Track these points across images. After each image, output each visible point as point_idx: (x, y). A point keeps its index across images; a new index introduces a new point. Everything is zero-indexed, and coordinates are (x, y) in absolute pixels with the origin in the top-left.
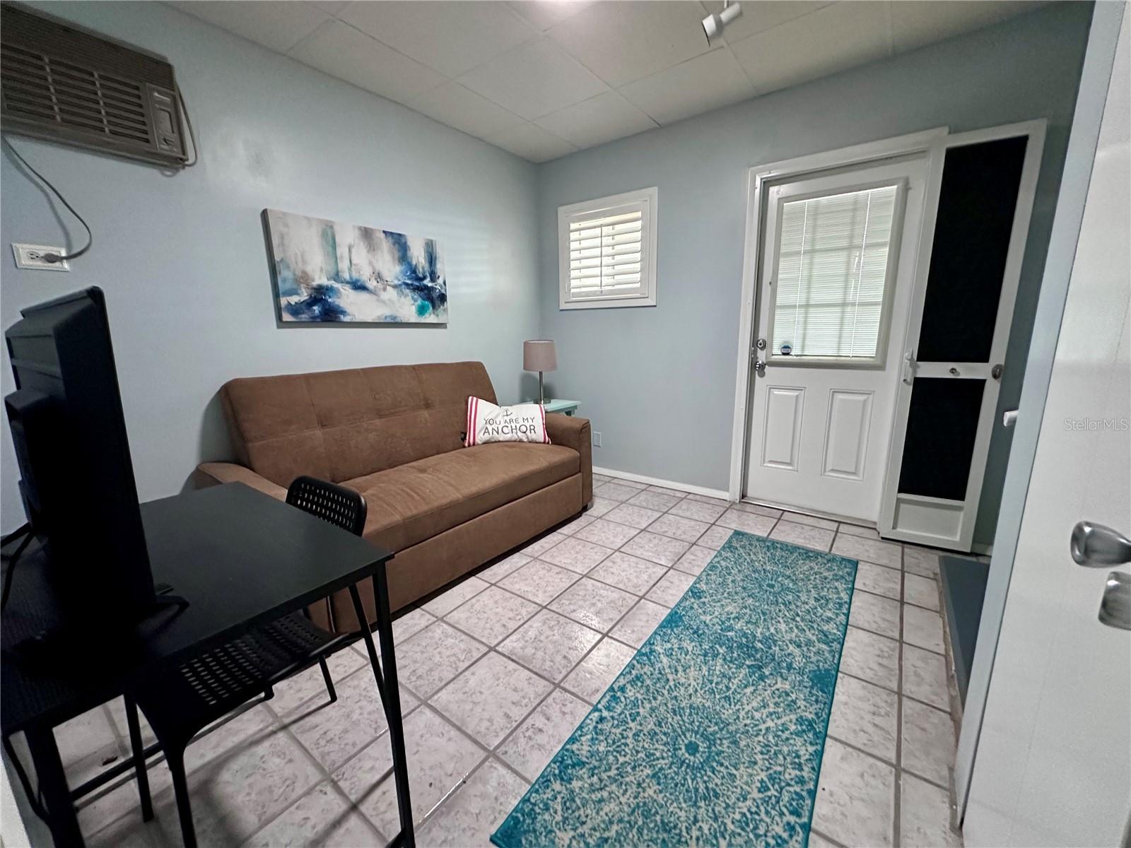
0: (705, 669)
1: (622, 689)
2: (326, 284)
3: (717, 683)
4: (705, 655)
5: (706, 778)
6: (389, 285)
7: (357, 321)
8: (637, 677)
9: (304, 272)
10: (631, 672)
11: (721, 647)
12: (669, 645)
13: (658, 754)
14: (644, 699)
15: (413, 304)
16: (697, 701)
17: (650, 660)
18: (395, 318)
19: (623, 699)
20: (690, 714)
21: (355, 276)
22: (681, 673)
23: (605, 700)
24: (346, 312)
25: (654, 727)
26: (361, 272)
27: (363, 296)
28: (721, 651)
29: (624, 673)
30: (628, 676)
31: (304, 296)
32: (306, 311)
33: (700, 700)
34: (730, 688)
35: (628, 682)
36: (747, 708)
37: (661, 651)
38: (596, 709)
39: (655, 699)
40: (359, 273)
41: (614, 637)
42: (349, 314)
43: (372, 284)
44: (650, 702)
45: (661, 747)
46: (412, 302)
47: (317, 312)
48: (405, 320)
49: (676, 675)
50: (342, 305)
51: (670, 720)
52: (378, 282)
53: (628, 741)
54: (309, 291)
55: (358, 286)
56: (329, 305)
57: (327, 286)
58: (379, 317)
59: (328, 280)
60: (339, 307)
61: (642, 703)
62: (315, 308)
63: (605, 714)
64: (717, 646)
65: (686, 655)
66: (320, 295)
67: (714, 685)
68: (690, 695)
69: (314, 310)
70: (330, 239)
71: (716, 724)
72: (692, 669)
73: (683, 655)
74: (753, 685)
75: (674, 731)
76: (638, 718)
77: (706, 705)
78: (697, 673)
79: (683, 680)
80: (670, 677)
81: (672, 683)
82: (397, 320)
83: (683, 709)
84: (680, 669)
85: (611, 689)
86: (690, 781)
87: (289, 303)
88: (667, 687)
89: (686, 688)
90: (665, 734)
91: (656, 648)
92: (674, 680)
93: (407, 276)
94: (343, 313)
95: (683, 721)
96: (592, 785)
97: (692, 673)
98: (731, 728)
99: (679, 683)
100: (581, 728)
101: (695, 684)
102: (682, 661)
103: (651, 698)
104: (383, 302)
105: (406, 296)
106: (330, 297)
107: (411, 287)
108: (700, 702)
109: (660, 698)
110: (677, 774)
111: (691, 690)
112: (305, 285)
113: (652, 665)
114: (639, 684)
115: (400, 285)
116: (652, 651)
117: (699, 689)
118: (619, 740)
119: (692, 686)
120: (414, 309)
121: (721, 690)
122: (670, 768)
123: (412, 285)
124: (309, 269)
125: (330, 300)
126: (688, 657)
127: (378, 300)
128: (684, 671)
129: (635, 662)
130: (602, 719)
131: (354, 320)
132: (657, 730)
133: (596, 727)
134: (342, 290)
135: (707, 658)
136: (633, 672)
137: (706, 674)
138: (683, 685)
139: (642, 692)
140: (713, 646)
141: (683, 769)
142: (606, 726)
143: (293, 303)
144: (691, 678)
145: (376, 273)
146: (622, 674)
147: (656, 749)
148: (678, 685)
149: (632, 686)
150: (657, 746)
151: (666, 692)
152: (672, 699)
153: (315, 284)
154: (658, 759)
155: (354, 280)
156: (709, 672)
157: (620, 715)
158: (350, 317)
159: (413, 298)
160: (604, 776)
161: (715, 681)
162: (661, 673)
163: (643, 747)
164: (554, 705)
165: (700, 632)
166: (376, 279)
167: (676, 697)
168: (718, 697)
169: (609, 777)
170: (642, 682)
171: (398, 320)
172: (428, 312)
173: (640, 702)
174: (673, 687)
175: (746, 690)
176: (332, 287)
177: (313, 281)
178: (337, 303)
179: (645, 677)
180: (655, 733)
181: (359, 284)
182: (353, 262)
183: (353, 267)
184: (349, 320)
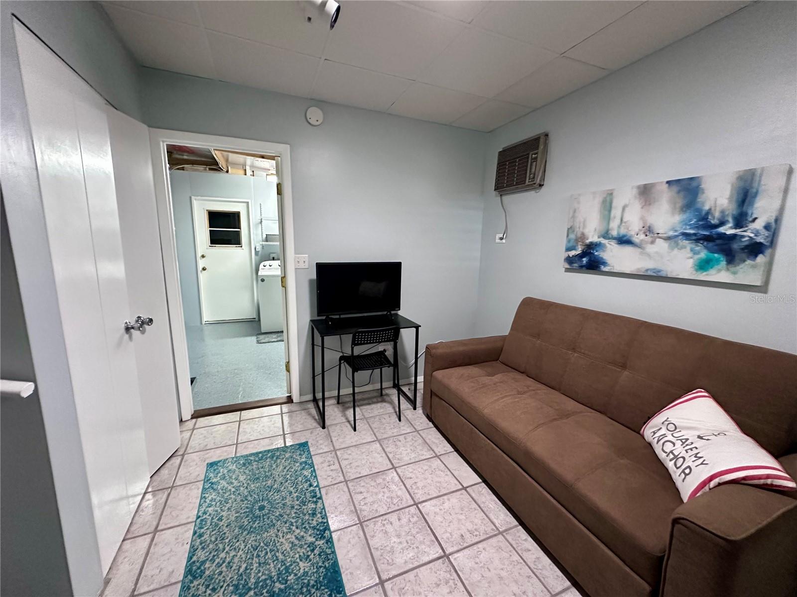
0: (281, 557)
1: (316, 502)
2: (596, 241)
3: (267, 553)
4: (287, 569)
5: (249, 502)
6: (660, 238)
7: (615, 271)
8: (315, 514)
9: (583, 234)
10: (321, 514)
11: (280, 589)
12: (317, 552)
13: (275, 494)
14: (301, 508)
15: (691, 258)
16: (272, 532)
17: (318, 530)
18: (659, 271)
19: (310, 499)
20: (272, 521)
21: (623, 231)
22: (293, 539)
23: (318, 493)
24: (607, 263)
25: (286, 501)
26: (630, 229)
27: (628, 249)
28: (277, 584)
29: (323, 511)
30: (319, 511)
31: (579, 251)
32: (577, 261)
33: (272, 533)
34: (256, 557)
35: (316, 507)
36: (241, 552)
37: (317, 543)
38: (317, 486)
39: (296, 513)
40: (628, 229)
41: (355, 526)
42: (609, 265)
43: (638, 238)
44: (296, 509)
45: (276, 498)
46: (690, 255)
47: (584, 262)
48: (674, 275)
49: (295, 536)
50: (604, 258)
51: (280, 510)
52: (646, 236)
53: (292, 488)
54: (583, 247)
55: (624, 241)
56: (595, 258)
57: (596, 243)
58: (638, 270)
59: (599, 238)
60: (602, 258)
61: (300, 506)
62: (584, 259)
63: (312, 488)
64: (282, 587)
65: (300, 556)
66: (590, 250)
67: (268, 550)
68: (278, 531)
69: (583, 261)
70: (608, 204)
71: (255, 528)
72: (288, 549)
73: (302, 554)
74: (241, 575)
75: (275, 508)
76: (295, 499)
77: (266, 533)
78: (284, 549)
79: (289, 536)
80: (298, 531)
81: (294, 528)
82: (660, 274)
83: (278, 521)
84: (297, 542)
85: (320, 498)
86: (255, 496)
87: (569, 256)
88: (294, 524)
89: (284, 533)
90: (278, 503)
91: (322, 542)
92: (294, 531)
93: (690, 225)
94: (604, 263)
95: (273, 515)
96: (292, 468)
97: (287, 546)
98: (246, 532)
99: (290, 532)
100: (316, 476)
101: (280, 540)
102: (299, 550)
103: (298, 511)
104: (649, 255)
105: (684, 247)
106: (597, 252)
107: (694, 238)
108: (270, 532)
109: (294, 515)
110: (263, 495)
111: (281, 535)
112: (581, 243)
113: (314, 528)
114: (310, 512)
115: (677, 236)
116: (323, 537)
117: (276, 539)
118: (296, 485)
119: (281, 537)
120: (691, 262)
121: (262, 551)
122: (267, 494)
123: (695, 234)
124: (586, 231)
125: (596, 253)
126: (297, 556)
127: (641, 253)
128: (292, 543)
129: (325, 521)
130: (311, 485)
131: (612, 271)
132: (283, 502)
133: (310, 481)
134: (607, 245)
135: (284, 567)
136: (319, 515)
137: (277, 554)
138: (287, 533)
139: (305, 510)
140: (286, 583)
141: (261, 498)
142: (306, 485)
143: (571, 256)
144: (284, 542)
145: (647, 227)
146: (324, 508)
147: (278, 495)
148: (290, 531)
149: (313, 508)
150: (279, 496)
151: (293, 521)
152: (287, 520)
153: (588, 241)
154: (274, 493)
155: (621, 235)
156: (277, 557)
157: (305, 493)
158: (609, 268)
159: (692, 250)
160: (290, 473)
161: (269, 553)
162: (305, 528)
163: (284, 491)
164: (336, 475)
165: (305, 590)
166: (644, 233)
167: (286, 523)
168: (262, 544)
169: (288, 474)
170: (309, 514)
171: (663, 274)
172: (719, 267)
173: (302, 505)
174: (291, 527)
175: (245, 565)
176: (600, 243)
177: (587, 240)
178: (601, 256)
179: (311, 518)
180: (283, 500)
181: (625, 238)
182: (625, 220)
183: (623, 224)
184: (607, 270)
